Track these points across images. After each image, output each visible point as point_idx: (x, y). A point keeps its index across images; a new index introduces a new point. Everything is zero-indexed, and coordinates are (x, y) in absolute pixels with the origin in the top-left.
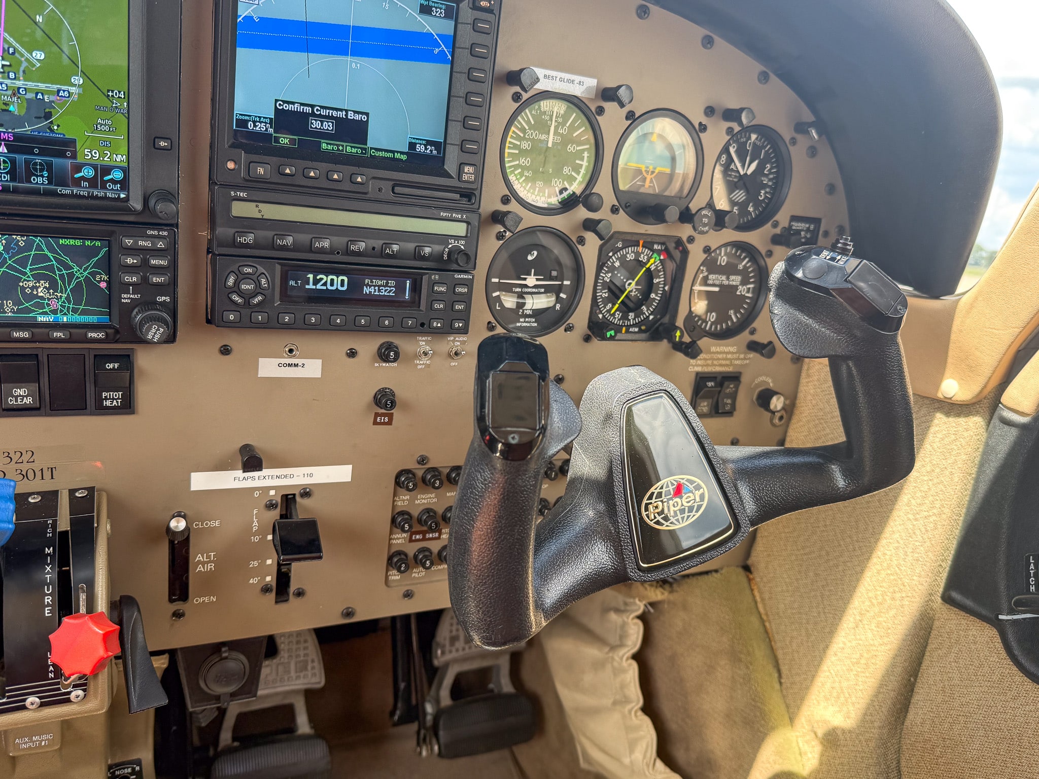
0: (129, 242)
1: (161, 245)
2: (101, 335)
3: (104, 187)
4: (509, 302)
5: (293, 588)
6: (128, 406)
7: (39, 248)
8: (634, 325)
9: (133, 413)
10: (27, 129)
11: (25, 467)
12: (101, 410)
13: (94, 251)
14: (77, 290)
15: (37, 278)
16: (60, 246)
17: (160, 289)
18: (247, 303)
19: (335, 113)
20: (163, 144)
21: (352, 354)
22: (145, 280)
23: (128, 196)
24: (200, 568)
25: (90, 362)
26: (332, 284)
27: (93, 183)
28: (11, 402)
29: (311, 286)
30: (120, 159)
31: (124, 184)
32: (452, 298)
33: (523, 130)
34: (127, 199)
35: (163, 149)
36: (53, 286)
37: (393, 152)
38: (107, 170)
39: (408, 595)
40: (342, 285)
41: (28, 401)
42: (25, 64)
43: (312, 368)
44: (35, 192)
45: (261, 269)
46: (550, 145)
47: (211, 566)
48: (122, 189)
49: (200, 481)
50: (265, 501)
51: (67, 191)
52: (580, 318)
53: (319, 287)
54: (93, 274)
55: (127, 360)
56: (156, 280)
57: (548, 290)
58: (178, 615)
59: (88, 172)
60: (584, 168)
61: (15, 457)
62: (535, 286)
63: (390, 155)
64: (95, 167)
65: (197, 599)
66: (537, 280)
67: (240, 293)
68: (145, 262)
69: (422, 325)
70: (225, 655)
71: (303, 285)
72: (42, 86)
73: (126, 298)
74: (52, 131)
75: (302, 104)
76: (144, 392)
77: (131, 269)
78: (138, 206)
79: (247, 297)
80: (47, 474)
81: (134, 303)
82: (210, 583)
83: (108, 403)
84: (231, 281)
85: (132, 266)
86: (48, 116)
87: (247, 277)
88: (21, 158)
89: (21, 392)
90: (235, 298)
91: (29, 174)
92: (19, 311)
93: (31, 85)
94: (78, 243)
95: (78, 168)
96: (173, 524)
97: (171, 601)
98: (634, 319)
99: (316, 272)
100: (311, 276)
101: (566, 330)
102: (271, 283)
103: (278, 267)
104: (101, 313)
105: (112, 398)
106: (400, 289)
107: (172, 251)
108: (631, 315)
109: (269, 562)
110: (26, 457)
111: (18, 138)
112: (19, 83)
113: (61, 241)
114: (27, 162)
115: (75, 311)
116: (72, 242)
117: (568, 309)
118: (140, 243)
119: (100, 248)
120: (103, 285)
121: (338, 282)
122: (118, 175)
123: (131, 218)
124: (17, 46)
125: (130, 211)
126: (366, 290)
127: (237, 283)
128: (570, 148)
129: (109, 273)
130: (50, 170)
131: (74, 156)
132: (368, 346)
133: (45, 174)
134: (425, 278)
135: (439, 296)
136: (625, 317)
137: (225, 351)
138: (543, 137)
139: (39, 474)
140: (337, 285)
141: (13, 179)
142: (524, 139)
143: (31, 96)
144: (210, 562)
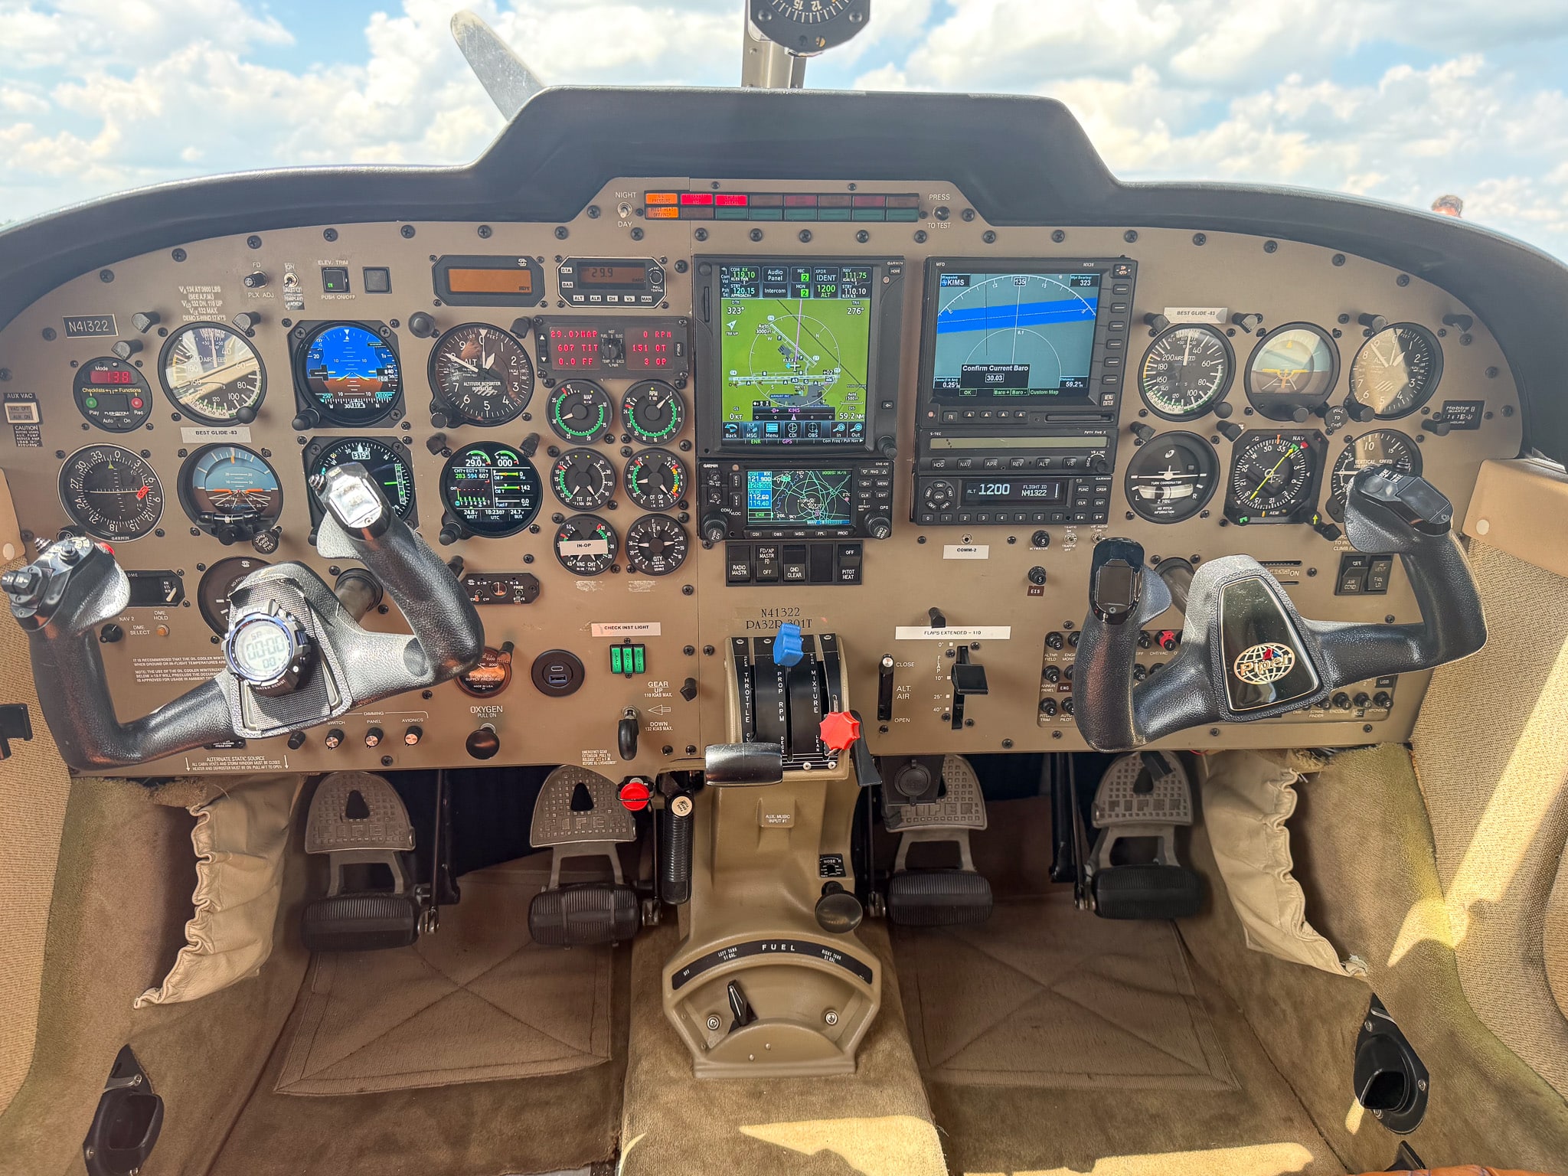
0: (865, 471)
1: (884, 472)
2: (846, 533)
3: (850, 436)
4: (1148, 493)
5: (965, 719)
6: (857, 580)
7: (811, 478)
8: (1274, 509)
9: (861, 584)
10: (808, 405)
11: (793, 618)
12: (841, 582)
13: (843, 477)
14: (830, 504)
15: (809, 497)
16: (824, 477)
17: (883, 501)
18: (939, 508)
19: (1004, 369)
20: (887, 405)
21: (1012, 541)
22: (873, 495)
23: (864, 440)
24: (900, 696)
25: (835, 549)
26: (998, 491)
27: (844, 434)
28: (789, 575)
29: (983, 493)
30: (861, 417)
31: (863, 433)
32: (1092, 496)
33: (1160, 355)
34: (864, 443)
35: (888, 408)
36: (818, 501)
37: (1048, 390)
38: (852, 425)
39: (1057, 735)
40: (1006, 491)
41: (799, 575)
42: (808, 365)
43: (982, 552)
44: (810, 443)
45: (949, 484)
46: (1185, 364)
47: (907, 696)
48: (861, 436)
49: (903, 633)
50: (946, 650)
51: (827, 440)
52: (1216, 504)
53: (988, 493)
54: (840, 492)
55: (858, 549)
56: (881, 495)
57: (1185, 482)
58: (883, 729)
59: (841, 428)
60: (1218, 378)
61: (788, 612)
62: (1172, 480)
63: (1046, 392)
64: (845, 424)
65: (898, 719)
66: (1174, 474)
67: (934, 502)
68: (874, 484)
69: (1068, 518)
70: (914, 765)
71: (977, 492)
72: (817, 377)
73: (861, 508)
74: (822, 404)
75: (980, 366)
76: (868, 570)
77: (865, 489)
78: (871, 448)
79: (939, 504)
80: (806, 623)
81: (866, 511)
82: (907, 707)
83: (845, 577)
84: (928, 494)
85: (867, 487)
86: (820, 394)
87: (939, 490)
88: (803, 423)
89: (795, 569)
90: (931, 505)
91: (808, 432)
92: (798, 518)
93: (811, 377)
94: (833, 473)
95: (835, 425)
96: (885, 662)
97: (879, 719)
98: (1276, 503)
99: (987, 482)
100: (983, 485)
101: (1201, 517)
102: (955, 493)
103: (960, 482)
104: (845, 518)
105: (849, 573)
106: (1051, 490)
107: (890, 477)
108: (1272, 500)
109: (948, 696)
110: (794, 612)
111: (803, 411)
112: (805, 377)
113: (824, 473)
114: (807, 425)
115: (829, 517)
116: (830, 473)
117: (1204, 497)
118: (872, 472)
119: (846, 475)
120: (847, 499)
121: (1003, 490)
122: (859, 427)
123: (867, 456)
124: (804, 354)
125: (866, 451)
126: (1024, 493)
127: (932, 495)
128: (1205, 364)
129: (850, 492)
130: (819, 429)
131: (833, 419)
132: (1025, 535)
133: (816, 431)
134: (1071, 482)
135: (1082, 496)
136: (1265, 502)
137: (922, 540)
138: (1179, 358)
139: (801, 623)
140: (1002, 491)
141: (798, 437)
142: (1161, 362)
143: (811, 383)
144: (907, 692)
